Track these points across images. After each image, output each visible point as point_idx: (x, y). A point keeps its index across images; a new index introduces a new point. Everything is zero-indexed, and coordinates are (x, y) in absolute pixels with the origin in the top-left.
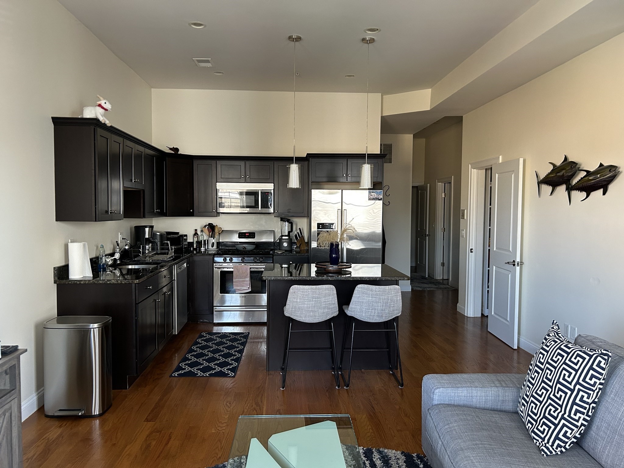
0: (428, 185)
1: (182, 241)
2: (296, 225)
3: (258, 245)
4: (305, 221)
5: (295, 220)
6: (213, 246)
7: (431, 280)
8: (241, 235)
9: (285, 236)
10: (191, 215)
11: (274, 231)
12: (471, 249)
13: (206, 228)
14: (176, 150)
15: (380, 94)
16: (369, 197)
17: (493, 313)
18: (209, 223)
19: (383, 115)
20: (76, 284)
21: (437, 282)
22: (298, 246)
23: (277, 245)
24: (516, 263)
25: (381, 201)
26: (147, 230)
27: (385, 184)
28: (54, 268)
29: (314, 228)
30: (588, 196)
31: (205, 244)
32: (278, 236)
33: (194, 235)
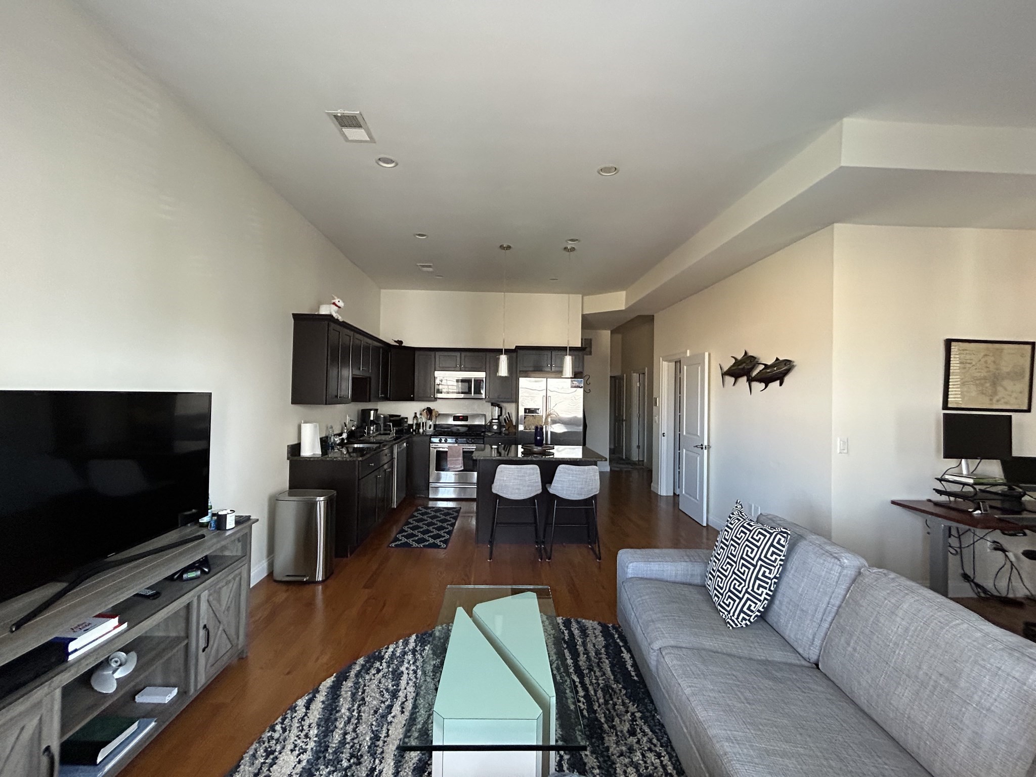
0: (625, 375)
1: (403, 423)
2: (506, 409)
3: (470, 427)
4: (513, 405)
5: (504, 405)
6: (430, 428)
7: (628, 461)
8: (456, 418)
9: (495, 419)
10: (412, 400)
11: (485, 415)
12: (664, 433)
13: (425, 411)
14: (401, 342)
15: (581, 295)
16: (571, 385)
17: (684, 492)
18: (427, 408)
19: (584, 314)
20: (306, 460)
21: (634, 464)
22: (507, 428)
23: (488, 427)
24: (704, 447)
25: (582, 389)
26: (372, 412)
27: (585, 374)
28: (288, 446)
29: (522, 413)
30: (766, 387)
31: (423, 426)
32: (489, 419)
33: (414, 417)
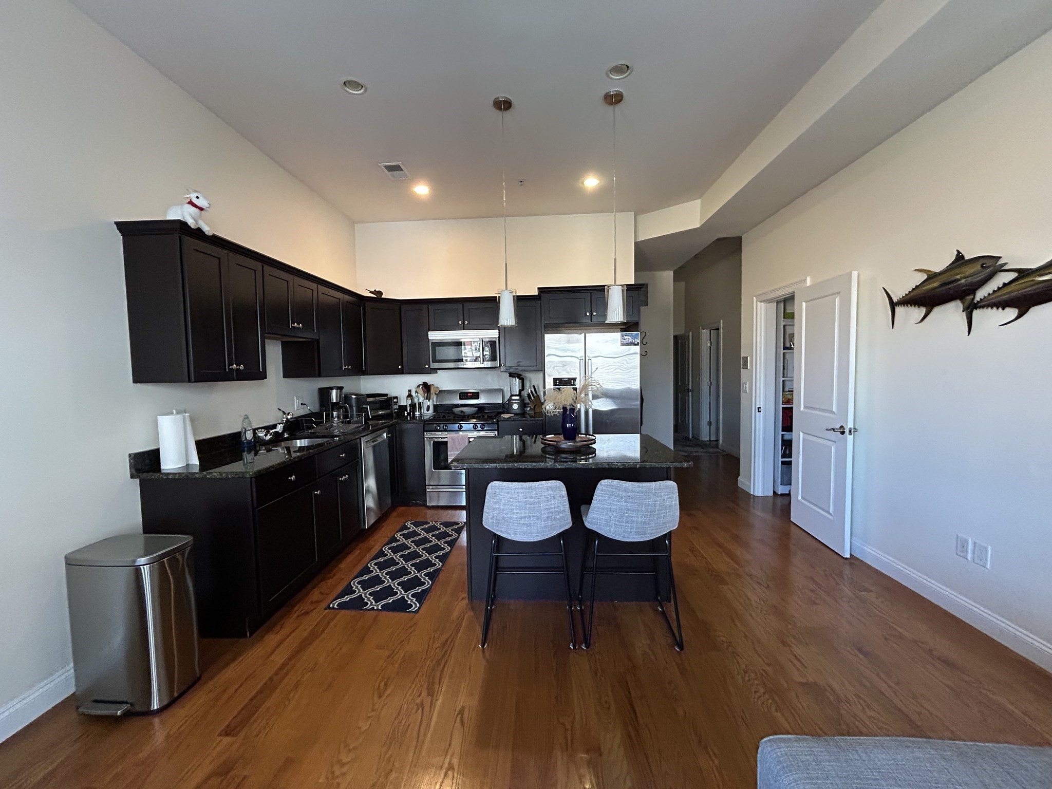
0: (691, 333)
1: (392, 404)
2: (530, 381)
3: (481, 408)
4: (539, 375)
5: (529, 375)
6: (428, 409)
7: (696, 442)
8: (464, 395)
9: (516, 395)
10: (401, 372)
11: (502, 391)
12: (759, 408)
13: (420, 388)
14: (380, 293)
15: (633, 214)
16: (621, 341)
17: (800, 498)
18: (423, 383)
19: (638, 241)
22: (532, 407)
23: (505, 407)
24: (847, 431)
25: (638, 348)
26: (334, 392)
27: (642, 326)
28: (130, 455)
29: (549, 384)
30: (1020, 316)
31: (420, 407)
32: (507, 397)
33: (408, 397)
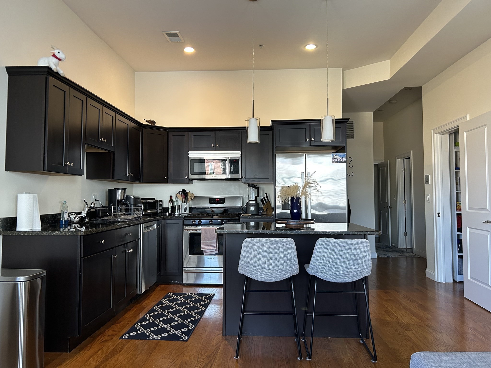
0: (388, 161)
1: (158, 206)
2: (263, 191)
3: (226, 210)
4: (272, 186)
5: (262, 186)
6: (185, 211)
7: (395, 248)
8: (213, 200)
9: (252, 201)
10: (167, 182)
11: (242, 198)
12: (438, 213)
13: (180, 194)
14: (154, 122)
15: (341, 69)
16: (332, 160)
17: (469, 278)
18: (182, 190)
19: (344, 89)
21: (401, 251)
22: (265, 210)
23: (244, 209)
25: (345, 165)
26: (120, 192)
29: (279, 191)
31: (179, 209)
32: (246, 201)
33: (170, 201)
